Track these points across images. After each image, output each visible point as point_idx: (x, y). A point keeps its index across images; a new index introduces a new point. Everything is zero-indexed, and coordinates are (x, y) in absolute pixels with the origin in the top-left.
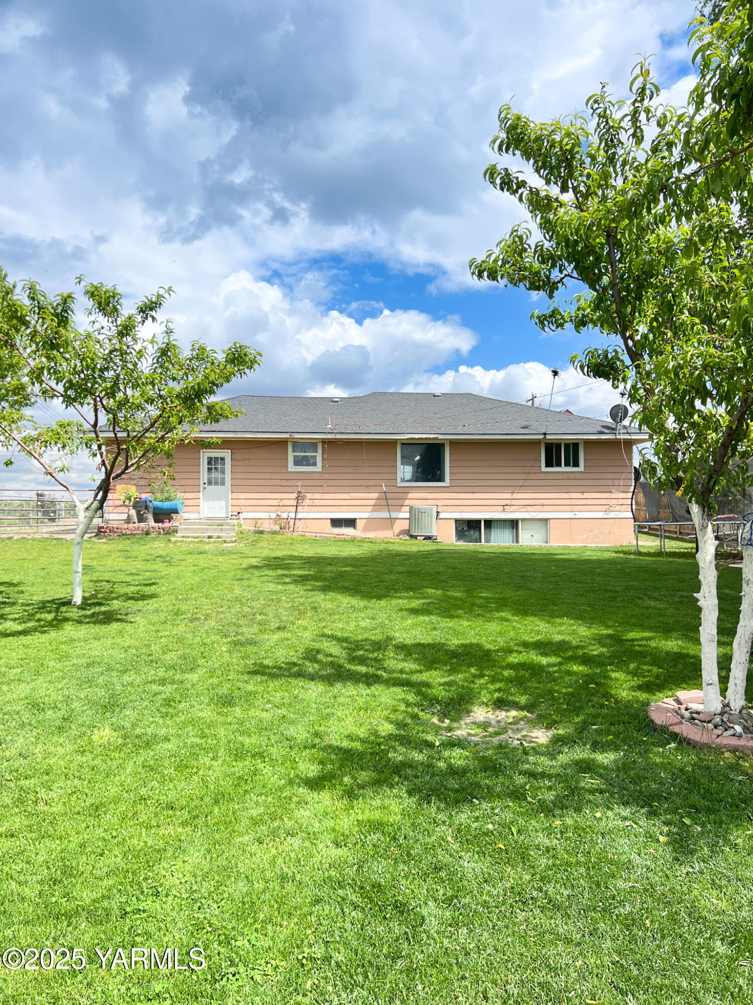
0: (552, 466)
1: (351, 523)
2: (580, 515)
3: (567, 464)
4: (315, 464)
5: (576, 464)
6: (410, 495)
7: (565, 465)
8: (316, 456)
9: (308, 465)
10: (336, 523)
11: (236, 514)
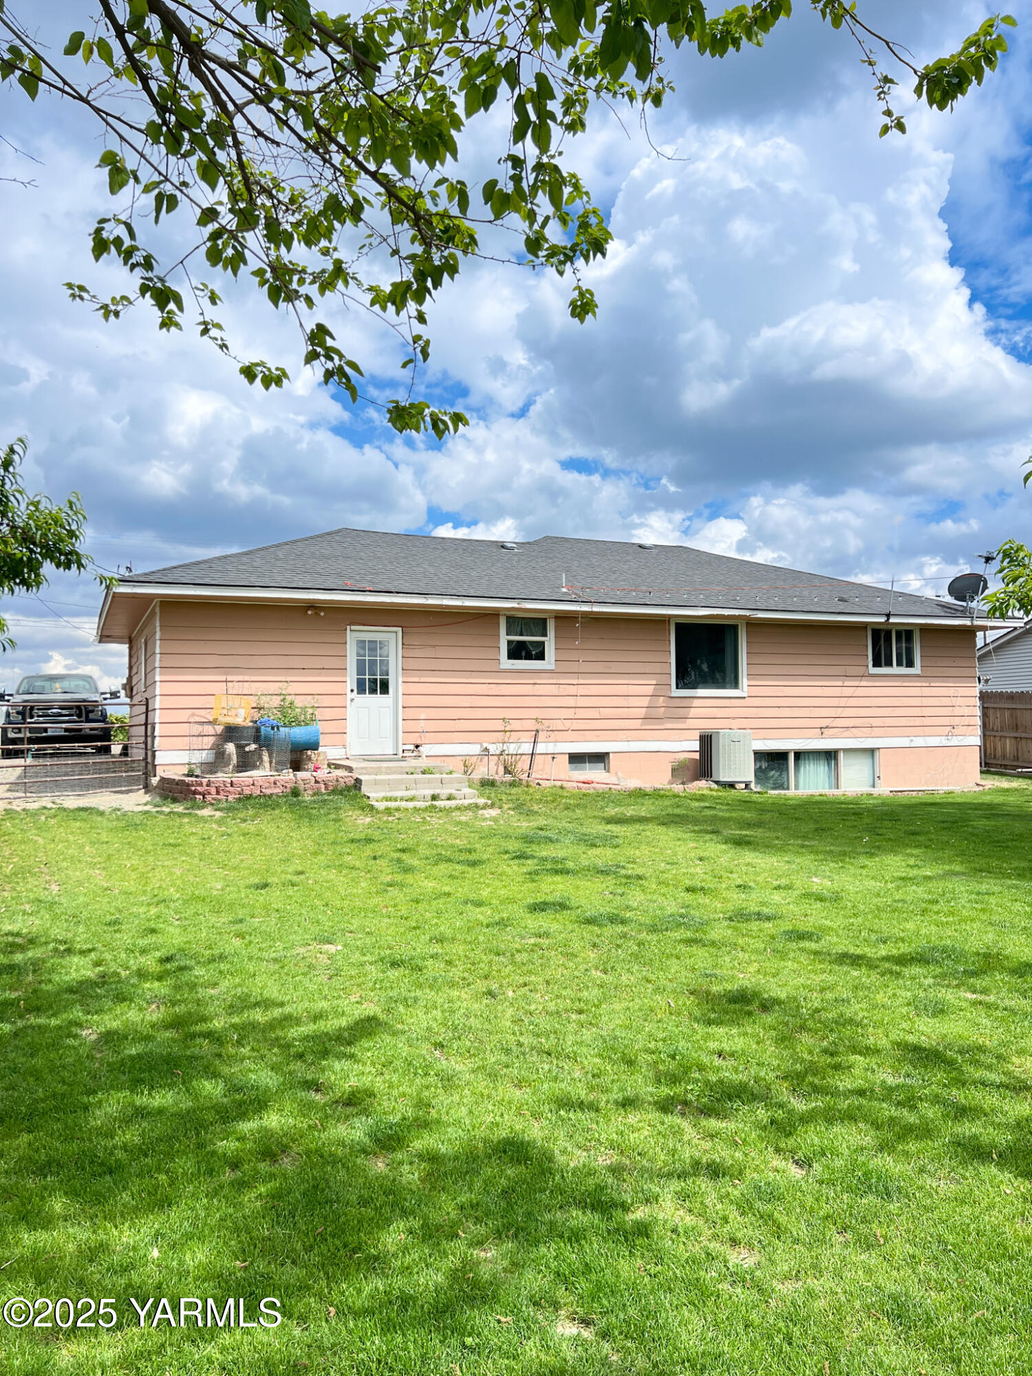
0: (880, 666)
1: (600, 758)
2: (919, 742)
3: (899, 664)
4: (541, 656)
5: (910, 664)
6: (693, 712)
7: (898, 665)
8: (543, 643)
9: (529, 657)
10: (576, 759)
11: (412, 747)
